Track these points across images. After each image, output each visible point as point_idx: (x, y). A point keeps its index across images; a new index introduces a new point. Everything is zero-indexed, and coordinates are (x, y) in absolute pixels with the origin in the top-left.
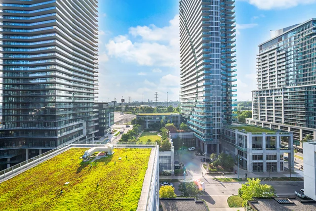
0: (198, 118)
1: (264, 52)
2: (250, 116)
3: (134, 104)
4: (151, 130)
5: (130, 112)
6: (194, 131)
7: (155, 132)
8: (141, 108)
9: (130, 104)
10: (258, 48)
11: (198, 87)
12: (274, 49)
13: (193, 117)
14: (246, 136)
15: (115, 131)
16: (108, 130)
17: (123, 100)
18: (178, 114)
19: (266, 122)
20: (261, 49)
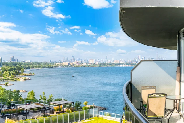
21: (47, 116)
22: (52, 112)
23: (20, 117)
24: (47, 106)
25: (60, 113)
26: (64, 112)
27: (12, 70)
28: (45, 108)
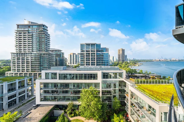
1: (20, 30)
12: (26, 31)
14: (2, 85)
19: (21, 72)
20: (18, 27)
21: (147, 79)
22: (150, 78)
23: (136, 78)
24: (147, 75)
25: (153, 79)
26: (155, 79)
27: (133, 62)
28: (146, 76)
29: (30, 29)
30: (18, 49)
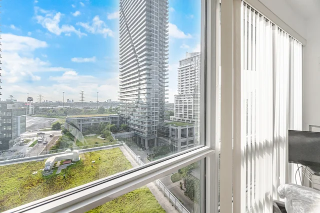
0: (139, 117)
1: (183, 67)
2: (173, 114)
3: (46, 104)
4: (89, 134)
5: (45, 115)
6: (135, 130)
7: (94, 135)
8: (62, 109)
9: (42, 104)
10: (179, 63)
11: (140, 89)
12: (189, 66)
13: (134, 117)
14: (177, 129)
15: (28, 141)
16: (15, 140)
17: (30, 99)
18: (117, 114)
19: (183, 119)
20: (181, 64)
29: (193, 63)
30: (180, 90)
